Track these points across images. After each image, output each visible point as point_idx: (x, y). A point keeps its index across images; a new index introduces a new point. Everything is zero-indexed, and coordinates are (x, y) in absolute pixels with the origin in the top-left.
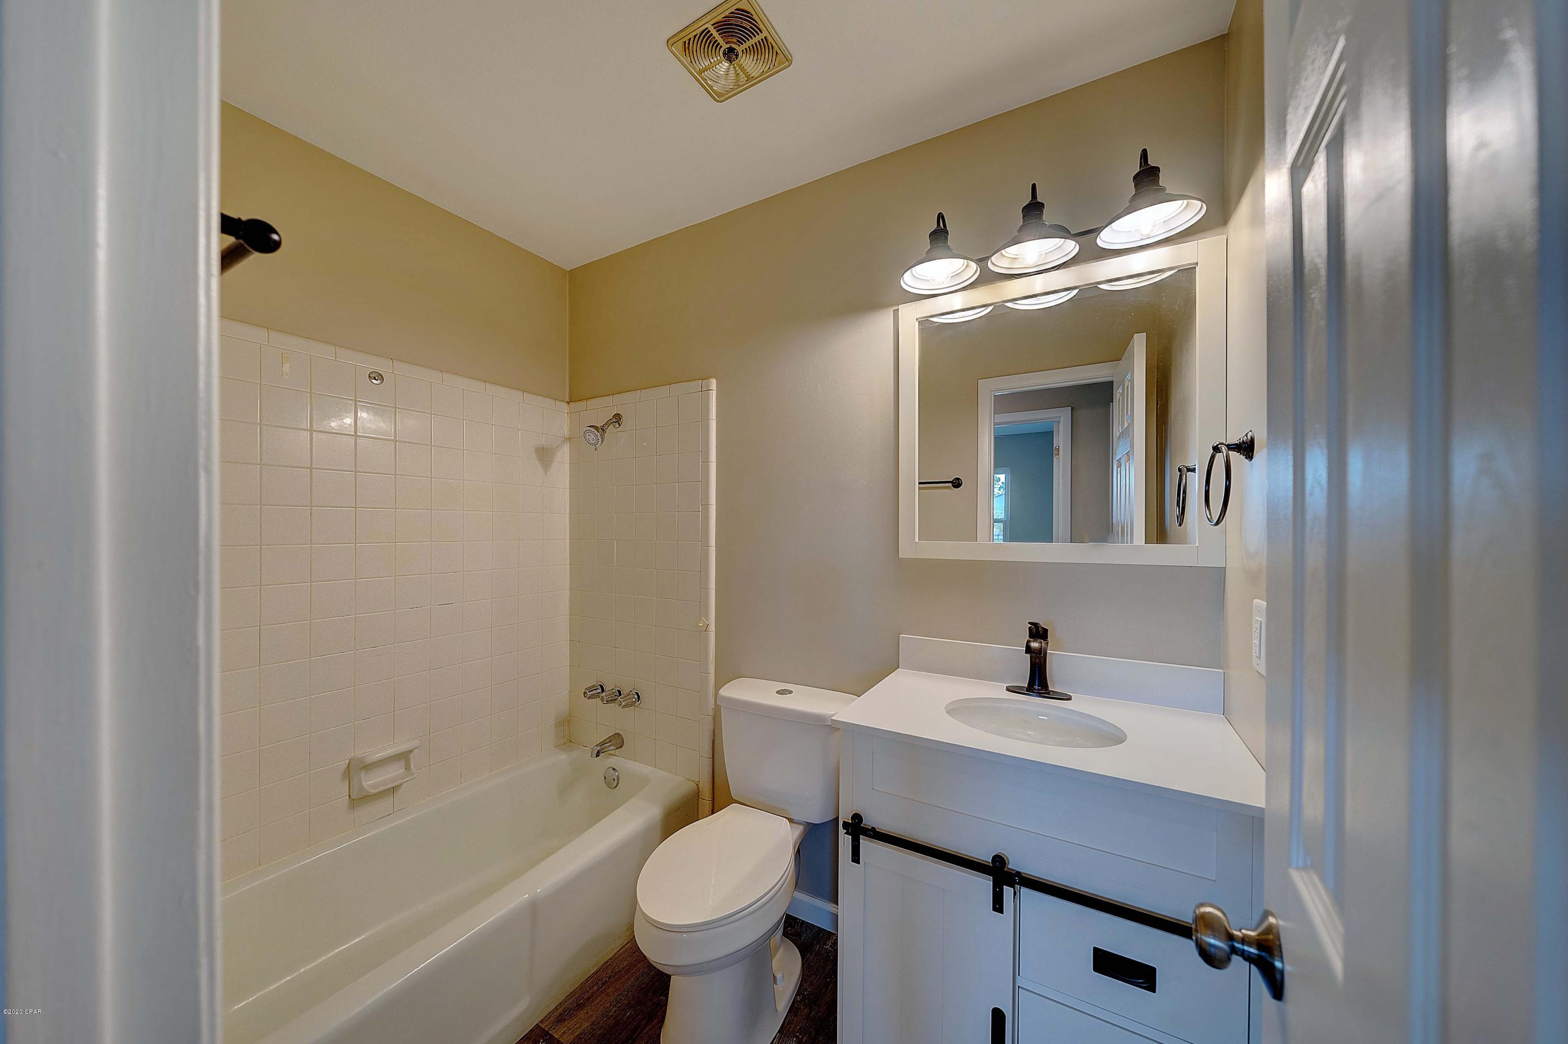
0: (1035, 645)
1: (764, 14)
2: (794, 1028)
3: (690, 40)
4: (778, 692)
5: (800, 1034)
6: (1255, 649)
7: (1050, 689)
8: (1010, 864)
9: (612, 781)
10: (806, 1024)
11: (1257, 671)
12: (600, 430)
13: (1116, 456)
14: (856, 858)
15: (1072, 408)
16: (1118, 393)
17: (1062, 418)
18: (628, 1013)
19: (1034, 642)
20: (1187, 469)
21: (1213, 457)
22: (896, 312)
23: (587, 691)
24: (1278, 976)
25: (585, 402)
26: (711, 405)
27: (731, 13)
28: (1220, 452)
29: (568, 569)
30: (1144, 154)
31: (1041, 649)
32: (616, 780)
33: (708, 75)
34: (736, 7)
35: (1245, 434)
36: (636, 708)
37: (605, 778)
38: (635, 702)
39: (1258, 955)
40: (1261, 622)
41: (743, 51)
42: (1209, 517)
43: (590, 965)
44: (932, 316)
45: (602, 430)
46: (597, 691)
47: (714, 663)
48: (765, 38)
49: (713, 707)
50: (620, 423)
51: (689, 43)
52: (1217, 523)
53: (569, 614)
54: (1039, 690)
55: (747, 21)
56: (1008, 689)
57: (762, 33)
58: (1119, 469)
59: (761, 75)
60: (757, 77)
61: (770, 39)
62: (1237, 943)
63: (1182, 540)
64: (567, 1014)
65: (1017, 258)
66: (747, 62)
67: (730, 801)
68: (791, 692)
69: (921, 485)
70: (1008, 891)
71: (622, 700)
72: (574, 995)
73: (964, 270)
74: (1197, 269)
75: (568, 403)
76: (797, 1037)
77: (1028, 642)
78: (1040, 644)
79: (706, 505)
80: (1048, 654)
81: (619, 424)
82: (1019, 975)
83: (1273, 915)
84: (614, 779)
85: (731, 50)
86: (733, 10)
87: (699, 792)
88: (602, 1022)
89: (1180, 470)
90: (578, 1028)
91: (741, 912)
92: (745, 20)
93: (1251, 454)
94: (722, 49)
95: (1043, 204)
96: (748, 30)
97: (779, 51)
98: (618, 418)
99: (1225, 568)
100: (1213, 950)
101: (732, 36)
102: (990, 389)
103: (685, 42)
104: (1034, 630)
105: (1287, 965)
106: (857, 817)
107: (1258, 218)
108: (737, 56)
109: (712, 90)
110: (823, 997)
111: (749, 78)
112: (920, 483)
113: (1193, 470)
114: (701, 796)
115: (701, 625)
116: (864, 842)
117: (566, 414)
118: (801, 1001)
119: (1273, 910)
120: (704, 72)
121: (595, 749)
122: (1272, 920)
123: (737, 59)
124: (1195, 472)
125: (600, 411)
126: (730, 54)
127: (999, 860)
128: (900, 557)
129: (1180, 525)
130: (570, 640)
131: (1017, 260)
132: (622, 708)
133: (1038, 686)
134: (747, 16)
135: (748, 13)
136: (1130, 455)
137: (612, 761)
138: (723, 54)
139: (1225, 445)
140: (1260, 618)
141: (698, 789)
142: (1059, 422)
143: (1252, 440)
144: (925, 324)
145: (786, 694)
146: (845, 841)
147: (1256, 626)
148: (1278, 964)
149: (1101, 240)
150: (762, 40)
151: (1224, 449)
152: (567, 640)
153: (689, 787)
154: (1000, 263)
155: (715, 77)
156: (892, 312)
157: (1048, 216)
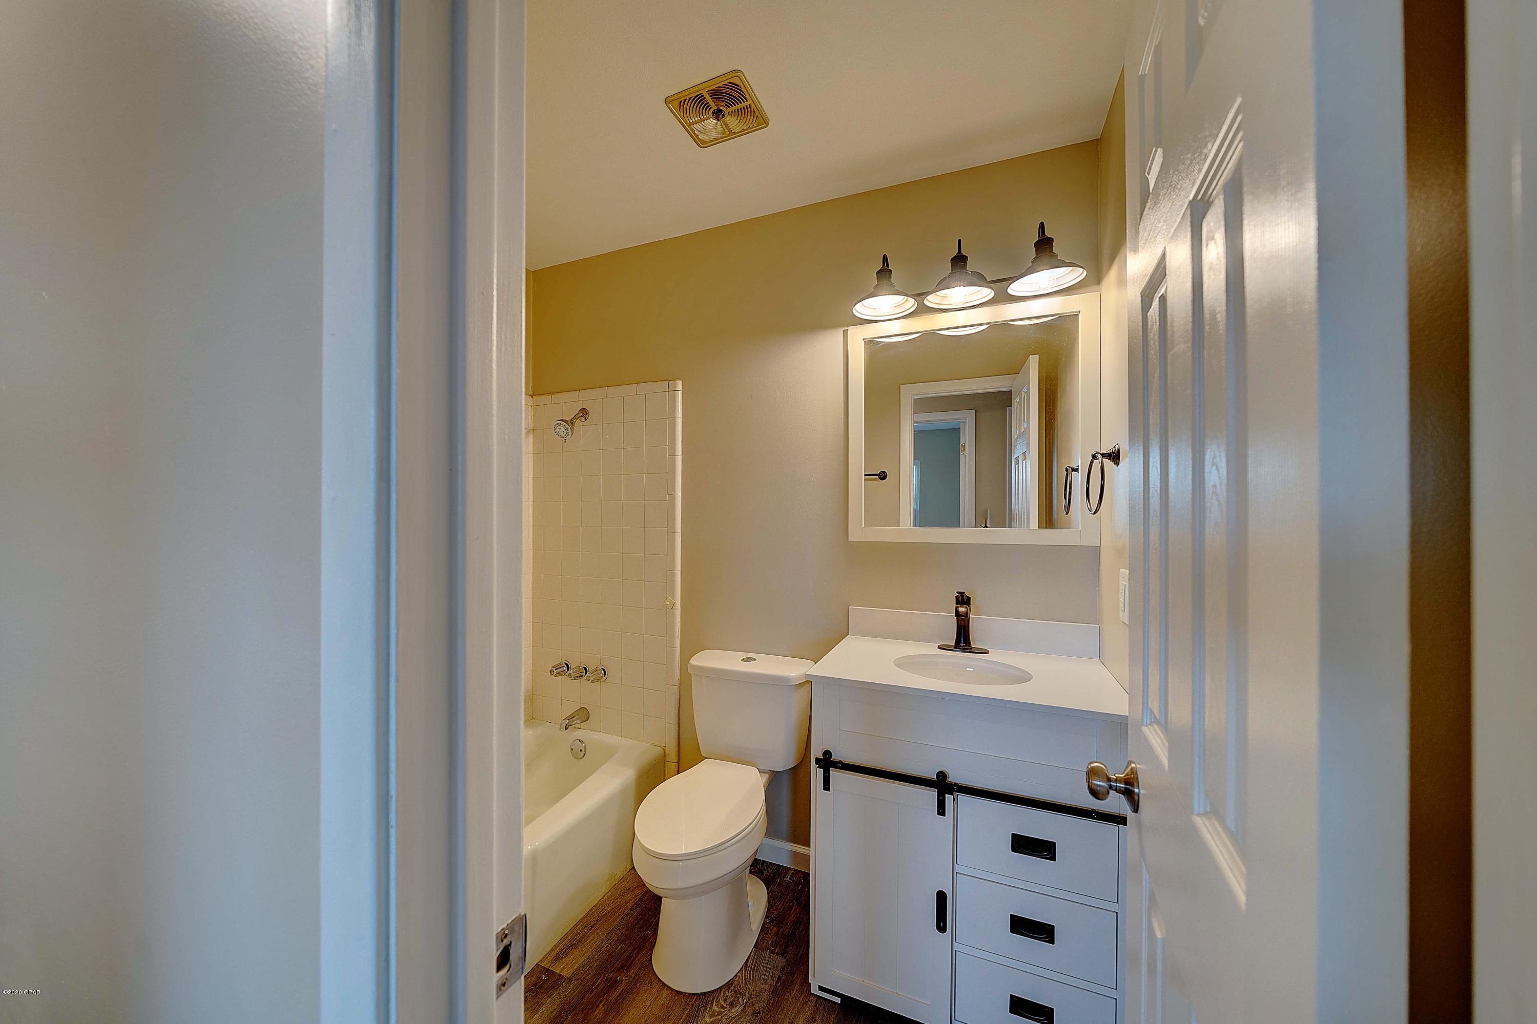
0: (962, 609)
1: (751, 88)
2: (767, 943)
3: (685, 100)
4: (743, 660)
5: (772, 947)
6: (1121, 605)
7: (972, 646)
8: (950, 778)
9: (579, 752)
10: (776, 939)
11: (1123, 622)
12: (570, 424)
13: (1014, 454)
14: (827, 786)
15: (976, 411)
16: (1015, 401)
17: (967, 420)
18: (620, 947)
19: (961, 607)
20: (1072, 469)
21: (1092, 463)
22: (845, 333)
23: (554, 669)
24: (1136, 798)
25: (550, 396)
26: (677, 404)
27: (724, 85)
28: (1097, 459)
29: (532, 553)
30: (1042, 226)
31: (967, 613)
32: (583, 750)
33: (697, 128)
34: (728, 81)
35: (1114, 446)
36: (602, 683)
37: (572, 749)
38: (602, 677)
39: (1125, 788)
40: (1125, 585)
41: (729, 112)
42: (1089, 507)
43: (578, 912)
44: (875, 338)
45: (571, 422)
46: (563, 669)
47: (680, 637)
48: (749, 105)
49: (679, 677)
50: (587, 417)
51: (684, 102)
52: (1095, 513)
53: (532, 597)
54: (964, 646)
55: (736, 91)
56: (939, 648)
57: (747, 101)
58: (1017, 466)
59: (741, 132)
60: (738, 133)
61: (753, 106)
62: (1113, 782)
63: (1067, 526)
64: (563, 953)
65: (947, 297)
66: (732, 121)
67: (699, 758)
68: (755, 660)
69: (867, 477)
70: (948, 798)
71: (590, 675)
72: (566, 938)
73: (903, 303)
74: (1080, 316)
75: (532, 396)
76: (770, 949)
77: (957, 608)
78: (966, 609)
79: (673, 495)
80: (970, 618)
81: (585, 418)
82: (957, 863)
83: (1134, 763)
84: (581, 750)
85: (719, 111)
86: (726, 82)
87: (665, 756)
88: (596, 956)
89: (1067, 470)
90: (575, 963)
91: (732, 839)
92: (734, 90)
93: (1117, 461)
94: (712, 110)
95: (967, 257)
96: (736, 98)
97: (759, 116)
98: (584, 413)
99: (1100, 546)
100: (1098, 788)
101: (722, 101)
102: (909, 394)
103: (681, 102)
104: (960, 599)
105: (1141, 791)
106: (827, 753)
107: (1122, 281)
108: (724, 115)
109: (698, 138)
110: (788, 917)
111: (731, 133)
112: (866, 475)
113: (1077, 470)
114: (667, 759)
115: (668, 603)
116: (834, 773)
117: (530, 407)
118: (770, 922)
119: (1134, 760)
120: (693, 125)
121: (564, 722)
122: (1133, 765)
123: (723, 117)
124: (1078, 472)
125: (568, 404)
126: (718, 114)
127: (942, 775)
128: (849, 540)
129: (1067, 513)
130: (533, 622)
131: (946, 298)
132: (591, 682)
133: (964, 643)
134: (737, 88)
135: (738, 86)
136: (1027, 454)
137: (579, 734)
138: (712, 113)
139: (1100, 454)
140: (1124, 582)
141: (665, 752)
142: (965, 422)
143: (1119, 450)
144: (870, 343)
145: (750, 661)
146: (817, 774)
147: (1122, 588)
148: (1136, 790)
149: (1011, 289)
150: (747, 106)
151: (1099, 457)
152: (530, 622)
153: (656, 751)
154: (932, 300)
155: (702, 129)
156: (842, 332)
157: (971, 266)
